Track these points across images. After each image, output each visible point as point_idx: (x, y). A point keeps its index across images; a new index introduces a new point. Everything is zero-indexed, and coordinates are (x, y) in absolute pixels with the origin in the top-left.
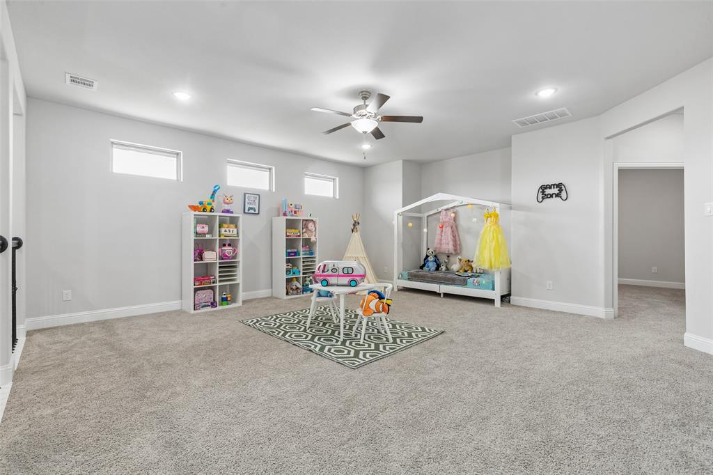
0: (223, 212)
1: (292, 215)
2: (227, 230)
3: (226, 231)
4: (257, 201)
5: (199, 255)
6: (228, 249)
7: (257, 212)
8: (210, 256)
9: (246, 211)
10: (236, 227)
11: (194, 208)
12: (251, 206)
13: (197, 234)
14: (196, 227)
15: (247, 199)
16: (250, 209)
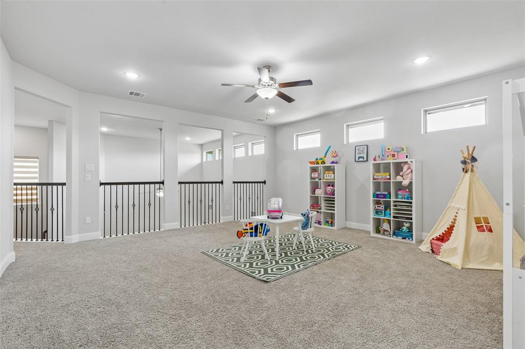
0: (331, 163)
1: (382, 160)
2: (328, 175)
3: (326, 176)
4: (365, 151)
5: (313, 192)
6: (329, 188)
7: (365, 159)
8: (319, 192)
9: (357, 160)
10: (334, 173)
11: (311, 163)
12: (361, 155)
13: (312, 178)
14: (311, 174)
15: (357, 150)
16: (359, 158)
